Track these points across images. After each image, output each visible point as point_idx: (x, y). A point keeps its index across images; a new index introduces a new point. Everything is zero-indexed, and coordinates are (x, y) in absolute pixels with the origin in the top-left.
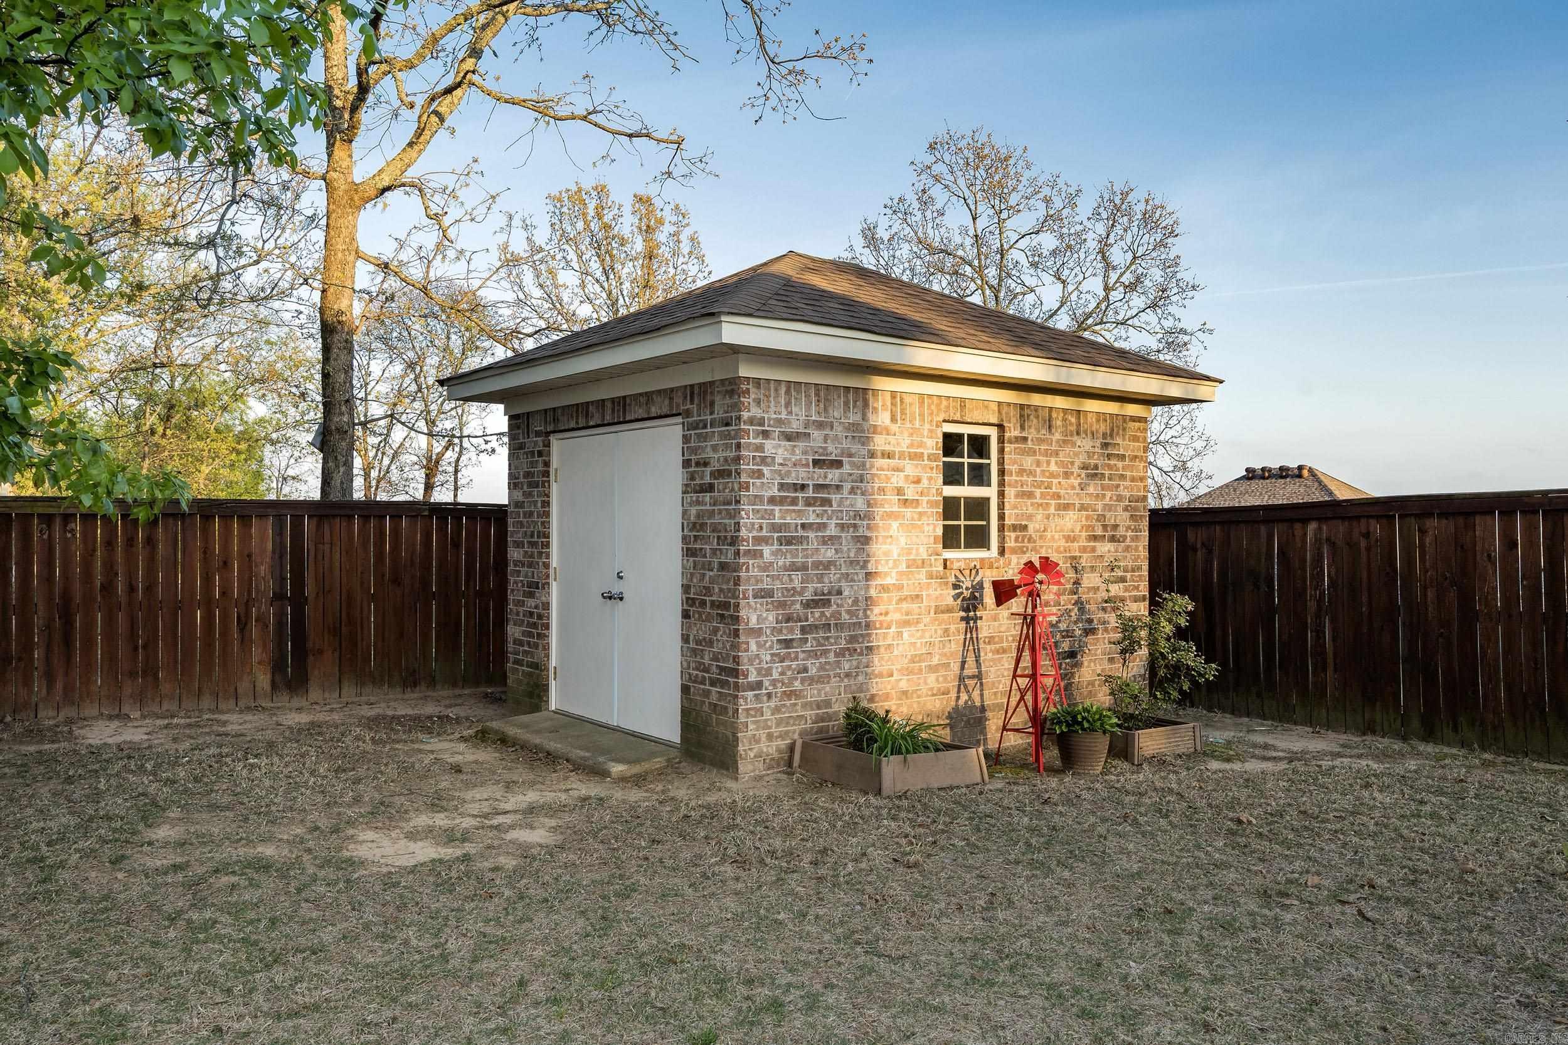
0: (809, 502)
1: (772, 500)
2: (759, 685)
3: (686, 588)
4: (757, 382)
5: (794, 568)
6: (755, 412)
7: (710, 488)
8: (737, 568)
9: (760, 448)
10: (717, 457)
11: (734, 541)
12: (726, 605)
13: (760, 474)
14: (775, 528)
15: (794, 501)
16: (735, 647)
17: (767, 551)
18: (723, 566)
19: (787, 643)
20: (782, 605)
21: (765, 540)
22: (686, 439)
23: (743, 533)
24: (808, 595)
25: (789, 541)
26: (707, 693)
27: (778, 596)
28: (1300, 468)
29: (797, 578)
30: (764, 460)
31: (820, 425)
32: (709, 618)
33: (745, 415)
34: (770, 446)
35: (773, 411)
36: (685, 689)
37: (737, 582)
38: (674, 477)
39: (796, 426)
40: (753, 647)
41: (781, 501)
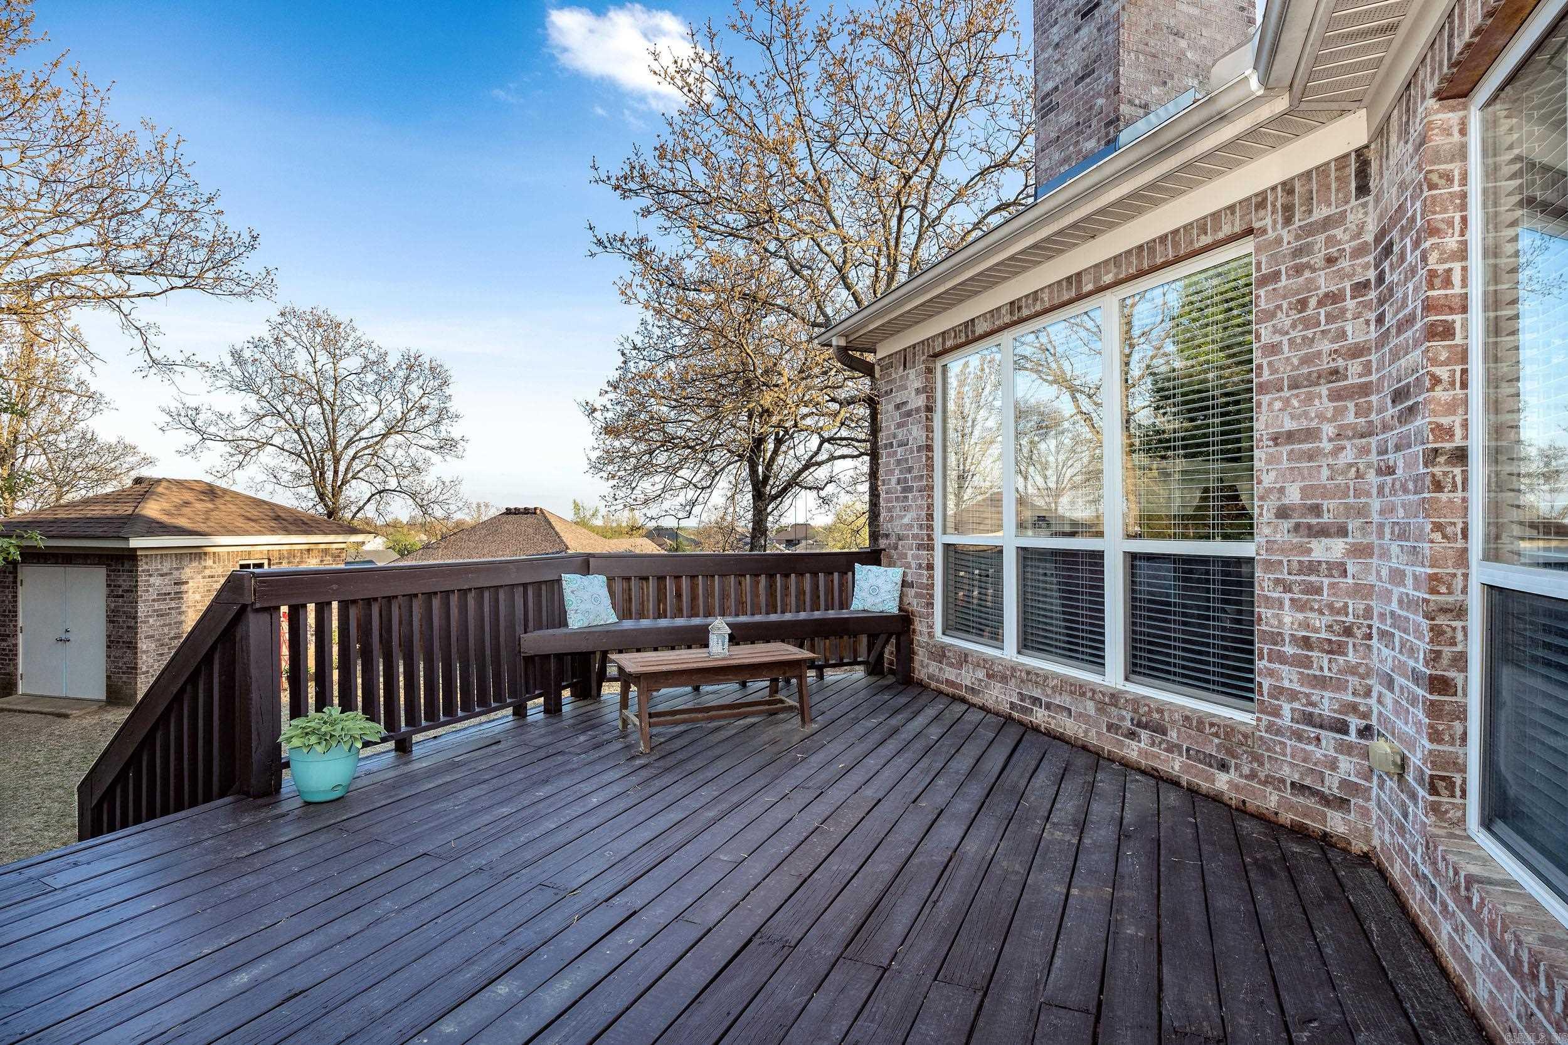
0: (171, 599)
1: (153, 600)
2: (148, 672)
3: (109, 636)
4: (146, 556)
5: (164, 625)
6: (145, 567)
7: (122, 596)
8: (137, 628)
9: (148, 581)
10: (126, 585)
11: (135, 618)
12: (131, 643)
13: (148, 591)
14: (155, 611)
15: (165, 600)
16: (136, 658)
17: (151, 620)
18: (128, 627)
19: (162, 655)
20: (159, 640)
21: (150, 616)
22: (108, 575)
23: (139, 614)
24: (172, 635)
25: (162, 615)
26: (121, 678)
27: (157, 637)
28: (535, 509)
29: (166, 630)
30: (149, 586)
31: (177, 569)
32: (122, 648)
33: (140, 569)
34: (152, 580)
35: (154, 566)
36: (108, 677)
37: (136, 633)
38: (103, 591)
39: (165, 571)
40: (144, 657)
41: (158, 600)
